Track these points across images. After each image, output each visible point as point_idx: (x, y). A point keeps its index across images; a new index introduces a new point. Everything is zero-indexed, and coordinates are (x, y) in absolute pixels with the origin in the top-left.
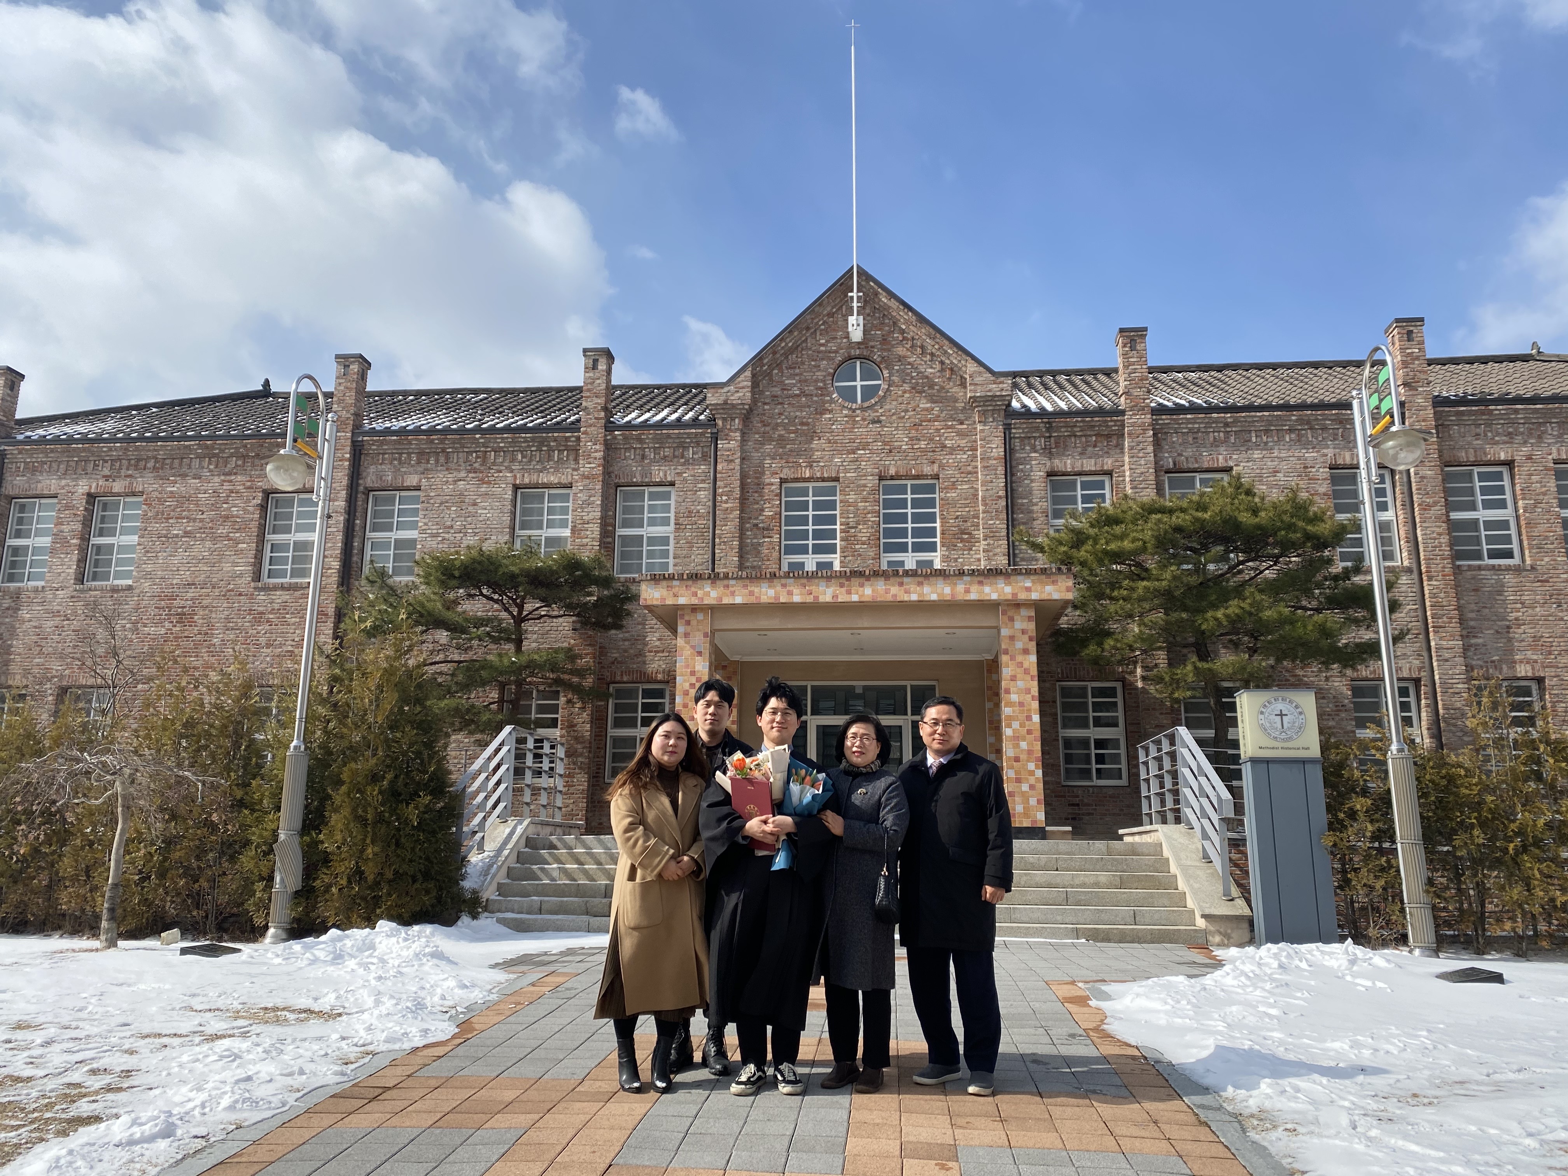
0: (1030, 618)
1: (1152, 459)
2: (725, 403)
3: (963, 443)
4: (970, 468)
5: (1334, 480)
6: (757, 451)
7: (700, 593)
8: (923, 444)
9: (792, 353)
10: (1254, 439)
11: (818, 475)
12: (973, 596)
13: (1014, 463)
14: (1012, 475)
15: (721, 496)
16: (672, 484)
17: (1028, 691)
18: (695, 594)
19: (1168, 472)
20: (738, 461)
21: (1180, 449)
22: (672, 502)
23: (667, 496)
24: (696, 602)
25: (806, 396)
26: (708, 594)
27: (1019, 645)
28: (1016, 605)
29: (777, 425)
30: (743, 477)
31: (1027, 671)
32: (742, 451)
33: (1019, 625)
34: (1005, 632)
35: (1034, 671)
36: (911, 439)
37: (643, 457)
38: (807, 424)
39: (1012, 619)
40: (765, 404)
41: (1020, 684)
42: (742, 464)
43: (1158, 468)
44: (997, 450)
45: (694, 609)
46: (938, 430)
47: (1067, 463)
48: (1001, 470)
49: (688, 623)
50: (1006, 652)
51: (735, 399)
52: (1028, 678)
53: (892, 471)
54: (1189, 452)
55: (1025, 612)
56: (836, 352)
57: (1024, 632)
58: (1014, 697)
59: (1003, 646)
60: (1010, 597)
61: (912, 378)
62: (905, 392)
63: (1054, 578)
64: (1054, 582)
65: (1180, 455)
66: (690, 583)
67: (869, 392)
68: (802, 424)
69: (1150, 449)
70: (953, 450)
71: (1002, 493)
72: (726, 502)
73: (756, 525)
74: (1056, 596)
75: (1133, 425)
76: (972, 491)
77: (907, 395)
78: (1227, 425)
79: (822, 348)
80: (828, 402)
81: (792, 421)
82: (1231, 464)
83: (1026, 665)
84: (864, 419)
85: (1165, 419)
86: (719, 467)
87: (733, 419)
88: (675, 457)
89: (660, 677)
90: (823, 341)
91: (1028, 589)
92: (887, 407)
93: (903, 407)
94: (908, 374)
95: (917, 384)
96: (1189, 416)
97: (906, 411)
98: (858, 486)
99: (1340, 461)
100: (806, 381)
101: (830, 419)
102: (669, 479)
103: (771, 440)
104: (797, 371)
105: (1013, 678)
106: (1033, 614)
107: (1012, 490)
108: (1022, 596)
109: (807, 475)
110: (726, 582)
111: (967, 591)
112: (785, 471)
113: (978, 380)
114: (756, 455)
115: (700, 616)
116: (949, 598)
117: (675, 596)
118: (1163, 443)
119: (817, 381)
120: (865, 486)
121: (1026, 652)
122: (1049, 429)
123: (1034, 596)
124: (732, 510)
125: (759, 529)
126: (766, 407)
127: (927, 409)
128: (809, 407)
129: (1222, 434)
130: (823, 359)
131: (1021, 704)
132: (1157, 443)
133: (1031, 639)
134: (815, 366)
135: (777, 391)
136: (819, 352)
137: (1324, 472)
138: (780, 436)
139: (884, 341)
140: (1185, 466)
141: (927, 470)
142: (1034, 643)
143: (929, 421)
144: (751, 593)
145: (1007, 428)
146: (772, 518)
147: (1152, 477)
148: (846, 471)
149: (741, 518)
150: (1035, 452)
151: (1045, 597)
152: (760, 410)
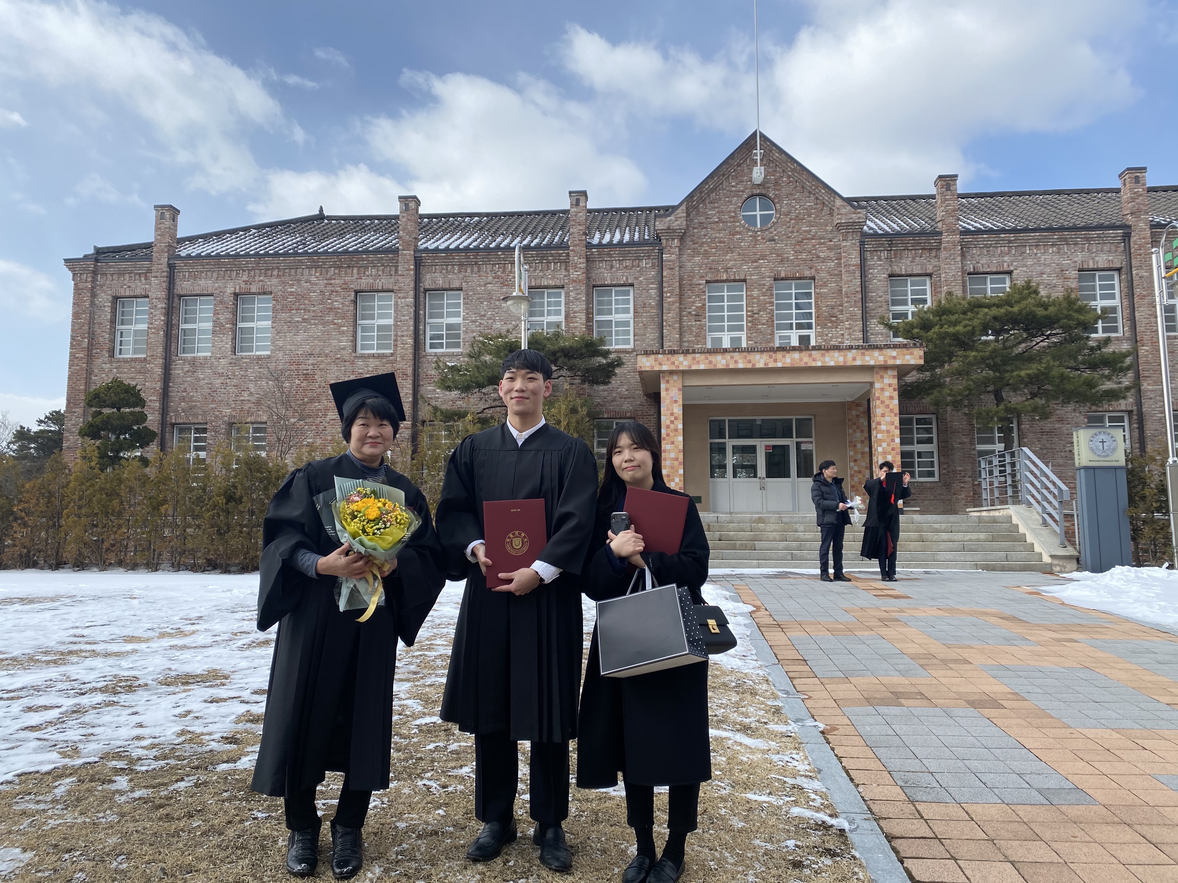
0: (894, 376)
1: (960, 265)
2: (669, 228)
3: (832, 254)
4: (836, 272)
5: (1080, 279)
6: (689, 261)
7: (676, 363)
8: (804, 256)
9: (712, 192)
10: (1028, 252)
11: (732, 278)
12: (858, 363)
13: (866, 268)
14: (865, 276)
15: (667, 292)
16: (632, 285)
17: (892, 423)
18: (673, 363)
19: (969, 274)
20: (677, 269)
21: (978, 258)
22: (631, 297)
23: (627, 293)
24: (674, 368)
25: (723, 222)
26: (681, 363)
27: (887, 394)
28: (885, 368)
29: (703, 243)
30: (681, 279)
31: (892, 411)
32: (680, 262)
33: (887, 381)
34: (877, 385)
35: (897, 410)
36: (796, 252)
37: (612, 267)
38: (724, 242)
39: (882, 377)
40: (694, 228)
41: (887, 419)
42: (680, 270)
43: (963, 272)
44: (855, 260)
45: (671, 373)
46: (814, 246)
47: (902, 269)
48: (858, 274)
49: (668, 382)
50: (878, 398)
51: (675, 225)
52: (893, 415)
53: (783, 275)
54: (984, 261)
55: (891, 373)
56: (743, 191)
57: (890, 385)
58: (883, 427)
59: (877, 395)
60: (882, 363)
61: (796, 209)
62: (791, 219)
63: (911, 350)
64: (912, 354)
65: (978, 263)
66: (670, 356)
67: (765, 219)
68: (720, 242)
69: (959, 259)
70: (824, 260)
71: (859, 289)
72: (669, 297)
73: (690, 313)
74: (912, 362)
75: (948, 242)
76: (838, 288)
77: (793, 221)
78: (1010, 242)
79: (733, 189)
80: (738, 226)
81: (713, 240)
82: (1012, 268)
83: (891, 407)
84: (763, 239)
85: (969, 238)
86: (665, 274)
87: (673, 239)
88: (633, 266)
89: (628, 415)
90: (733, 184)
91: (894, 358)
92: (779, 230)
93: (790, 229)
94: (793, 207)
95: (800, 213)
96: (985, 236)
97: (792, 232)
98: (760, 285)
99: (1085, 266)
100: (722, 212)
101: (739, 239)
102: (630, 281)
103: (699, 254)
104: (716, 205)
105: (883, 415)
106: (896, 374)
107: (865, 287)
108: (891, 362)
109: (725, 278)
110: (693, 355)
111: (854, 359)
112: (710, 275)
113: (843, 211)
114: (689, 264)
115: (675, 377)
116: (842, 364)
117: (660, 364)
118: (967, 254)
119: (730, 212)
120: (764, 285)
121: (891, 398)
122: (890, 245)
123: (898, 362)
124: (674, 302)
125: (692, 315)
126: (695, 231)
127: (805, 231)
128: (725, 230)
129: (1006, 248)
130: (734, 196)
131: (888, 432)
132: (963, 255)
133: (894, 390)
134: (728, 201)
135: (702, 219)
136: (731, 191)
137: (1074, 273)
138: (705, 251)
139: (776, 183)
140: (981, 270)
141: (807, 273)
142: (896, 393)
143: (808, 239)
144: (710, 362)
145: (862, 244)
146: (701, 307)
147: (960, 278)
148: (751, 275)
149: (680, 308)
150: (881, 260)
151: (905, 362)
152: (691, 233)
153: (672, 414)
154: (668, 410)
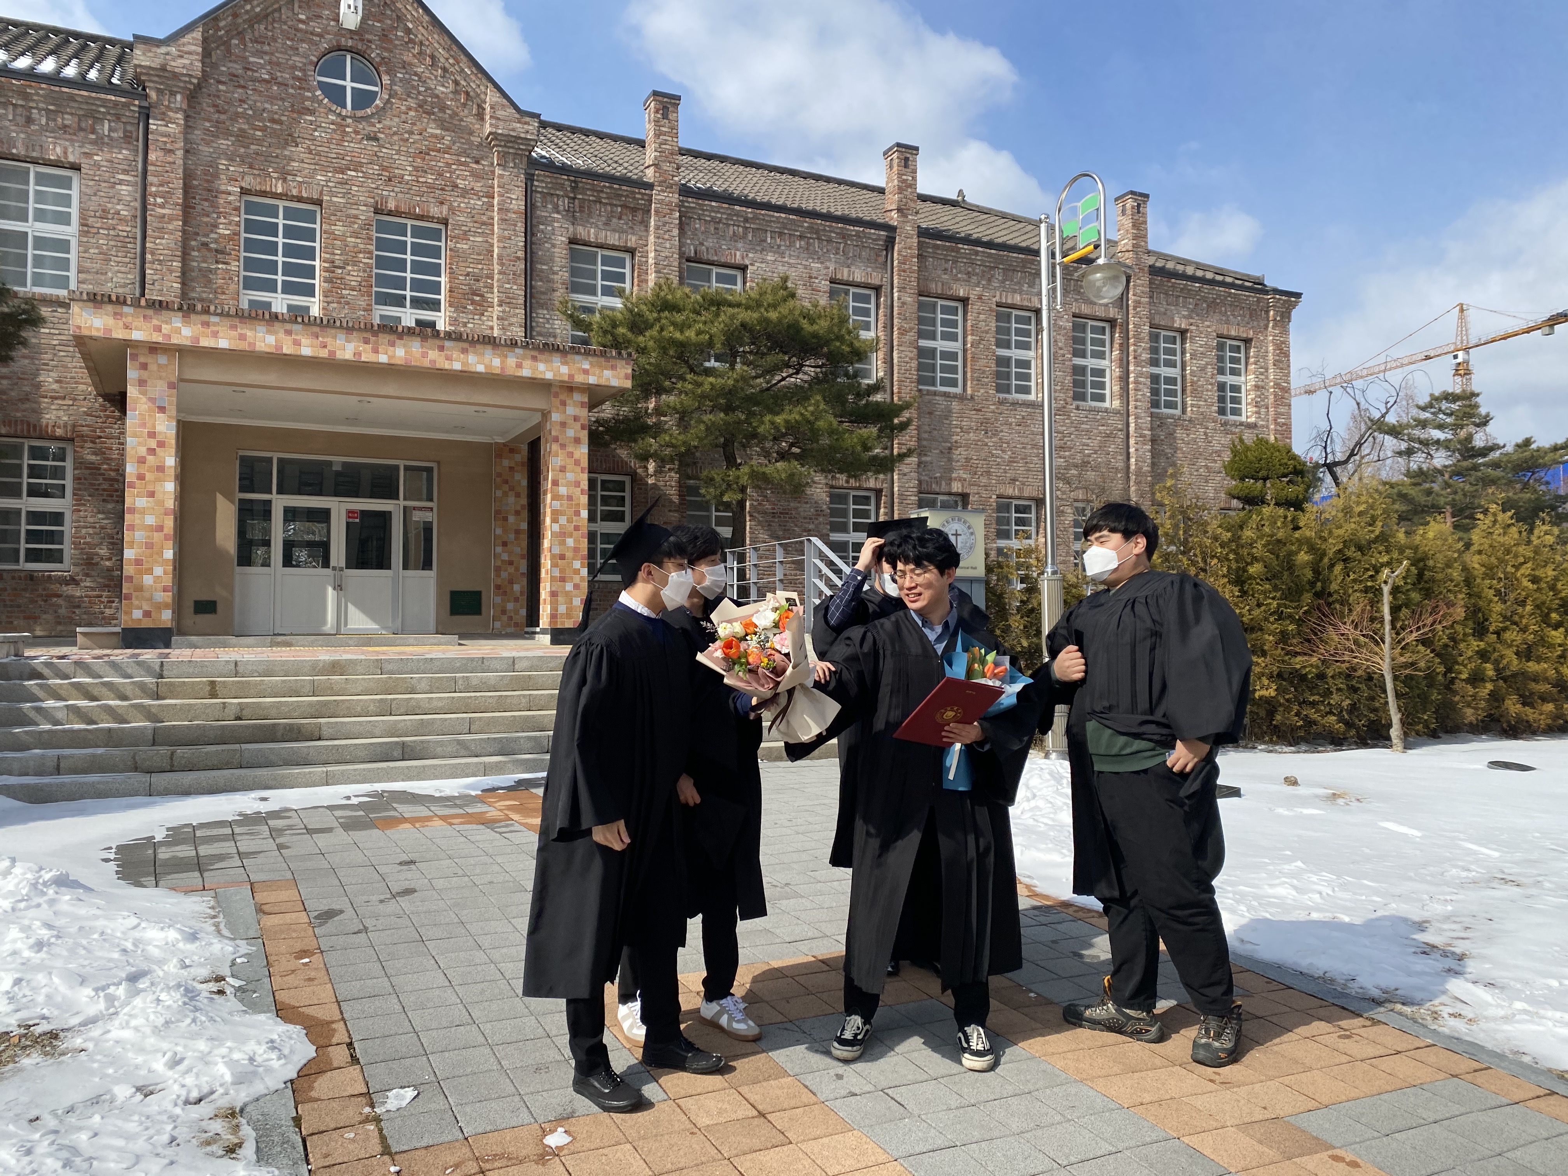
0: (582, 404)
1: (677, 243)
2: (163, 68)
3: (478, 186)
4: (484, 218)
5: (832, 294)
6: (208, 144)
7: (166, 328)
8: (430, 178)
9: (259, 22)
10: (769, 240)
11: (295, 192)
12: (526, 372)
13: (535, 221)
14: (533, 235)
15: (155, 196)
16: (76, 168)
17: (577, 484)
18: (159, 329)
19: (688, 260)
20: (180, 153)
21: (702, 237)
22: (75, 193)
23: (66, 183)
24: (160, 339)
25: (280, 84)
26: (178, 331)
27: (570, 433)
28: (570, 388)
29: (237, 114)
30: (188, 176)
31: (577, 463)
32: (186, 141)
33: (571, 410)
34: (555, 417)
35: (585, 463)
36: (416, 169)
37: (29, 120)
38: (279, 122)
39: (564, 403)
40: (220, 82)
41: (570, 476)
42: (185, 158)
43: (681, 255)
44: (518, 204)
45: (154, 348)
46: (448, 165)
47: (590, 233)
48: (520, 227)
49: (144, 366)
50: (556, 440)
51: (178, 65)
52: (579, 469)
53: (391, 205)
54: (709, 243)
55: (578, 397)
56: (320, 36)
57: (576, 419)
58: (563, 490)
59: (554, 433)
60: (566, 378)
61: (419, 93)
62: (410, 109)
63: (612, 362)
64: (613, 368)
65: (702, 244)
66: (150, 312)
67: (363, 99)
68: (273, 121)
69: (676, 232)
70: (465, 193)
71: (521, 254)
72: (162, 206)
73: (206, 245)
74: (615, 383)
75: (661, 202)
76: (486, 245)
77: (412, 113)
78: (746, 220)
79: (301, 26)
80: (308, 99)
81: (258, 114)
82: (747, 262)
83: (577, 455)
84: (356, 132)
85: (691, 202)
86: (152, 157)
87: (173, 94)
88: (81, 129)
89: (59, 432)
90: (303, 17)
91: (586, 372)
92: (387, 122)
93: (407, 126)
94: (413, 87)
95: (425, 102)
96: (714, 204)
97: (411, 133)
98: (348, 216)
99: (839, 276)
100: (278, 64)
101: (311, 123)
102: (71, 159)
103: (228, 134)
104: (266, 48)
105: (563, 469)
106: (586, 400)
107: (532, 252)
108: (579, 378)
109: (279, 190)
110: (205, 318)
111: (519, 366)
112: (248, 178)
113: (500, 113)
114: (205, 149)
115: (162, 359)
116: (498, 371)
117: (127, 327)
118: (687, 228)
119: (294, 68)
120: (356, 217)
121: (577, 441)
122: (574, 189)
123: (592, 380)
124: (171, 219)
125: (210, 250)
126: (222, 87)
127: (435, 136)
128: (283, 100)
129: (741, 229)
130: (302, 41)
131: (570, 498)
132: (681, 227)
133: (583, 428)
134: (291, 47)
135: (238, 69)
136: (297, 30)
137: (825, 285)
138: (240, 130)
139: (384, 36)
140: (705, 257)
141: (435, 211)
142: (585, 433)
143: (439, 151)
144: (242, 337)
145: (530, 178)
146: (230, 238)
147: (676, 264)
148: (332, 194)
149: (184, 232)
150: (558, 212)
151: (603, 382)
152: (213, 89)
153: (152, 435)
154: (144, 425)
